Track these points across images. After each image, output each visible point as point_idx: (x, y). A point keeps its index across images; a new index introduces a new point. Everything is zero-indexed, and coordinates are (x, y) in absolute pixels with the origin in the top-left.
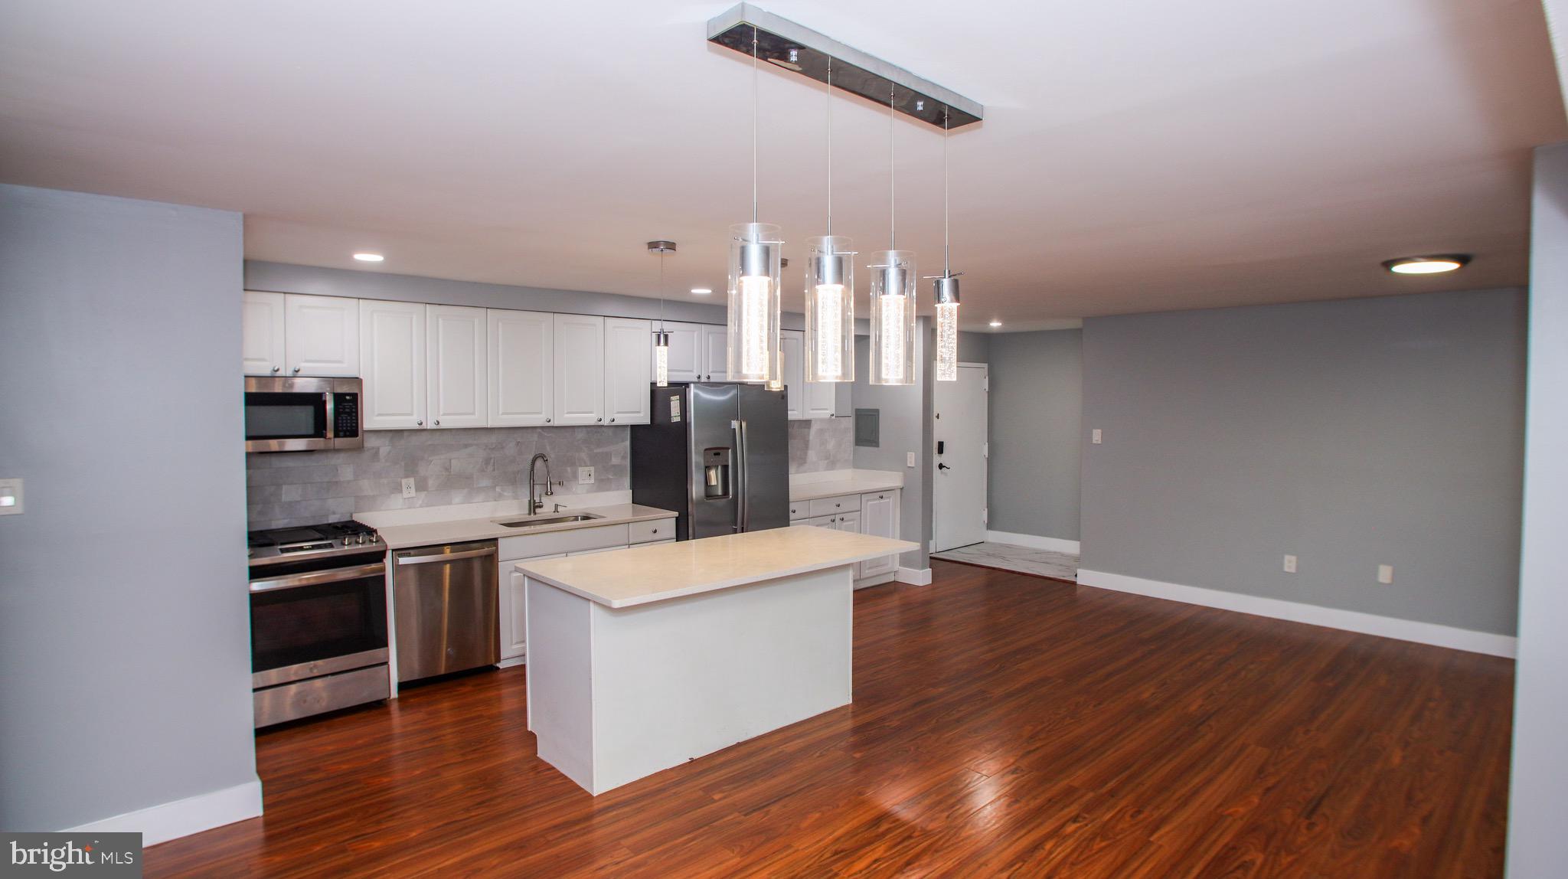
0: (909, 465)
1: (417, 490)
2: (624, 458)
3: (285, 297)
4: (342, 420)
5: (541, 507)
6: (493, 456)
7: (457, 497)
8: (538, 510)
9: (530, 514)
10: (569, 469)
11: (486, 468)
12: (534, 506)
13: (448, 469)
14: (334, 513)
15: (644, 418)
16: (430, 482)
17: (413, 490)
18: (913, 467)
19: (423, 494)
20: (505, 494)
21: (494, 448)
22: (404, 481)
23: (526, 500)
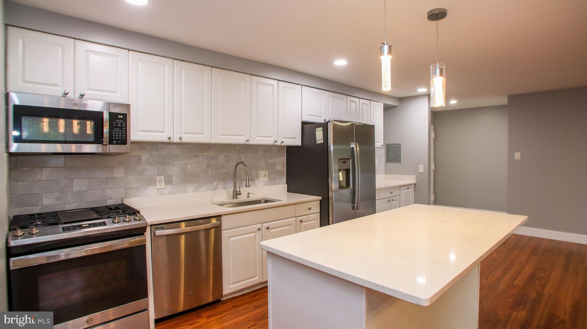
0: (420, 171)
1: (166, 183)
2: (283, 166)
3: (74, 41)
4: (115, 132)
5: (240, 194)
6: (212, 163)
7: (190, 188)
8: (238, 196)
9: (233, 199)
10: (254, 172)
11: (208, 170)
12: (236, 194)
13: (185, 170)
14: (111, 199)
15: (298, 142)
16: (174, 179)
17: (163, 183)
18: (422, 173)
19: (170, 186)
20: (219, 186)
21: (212, 159)
22: (157, 178)
23: (231, 190)
